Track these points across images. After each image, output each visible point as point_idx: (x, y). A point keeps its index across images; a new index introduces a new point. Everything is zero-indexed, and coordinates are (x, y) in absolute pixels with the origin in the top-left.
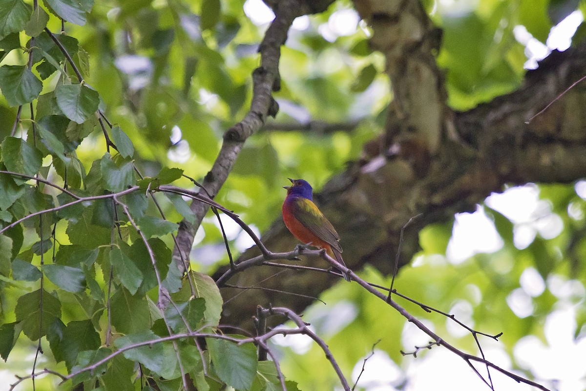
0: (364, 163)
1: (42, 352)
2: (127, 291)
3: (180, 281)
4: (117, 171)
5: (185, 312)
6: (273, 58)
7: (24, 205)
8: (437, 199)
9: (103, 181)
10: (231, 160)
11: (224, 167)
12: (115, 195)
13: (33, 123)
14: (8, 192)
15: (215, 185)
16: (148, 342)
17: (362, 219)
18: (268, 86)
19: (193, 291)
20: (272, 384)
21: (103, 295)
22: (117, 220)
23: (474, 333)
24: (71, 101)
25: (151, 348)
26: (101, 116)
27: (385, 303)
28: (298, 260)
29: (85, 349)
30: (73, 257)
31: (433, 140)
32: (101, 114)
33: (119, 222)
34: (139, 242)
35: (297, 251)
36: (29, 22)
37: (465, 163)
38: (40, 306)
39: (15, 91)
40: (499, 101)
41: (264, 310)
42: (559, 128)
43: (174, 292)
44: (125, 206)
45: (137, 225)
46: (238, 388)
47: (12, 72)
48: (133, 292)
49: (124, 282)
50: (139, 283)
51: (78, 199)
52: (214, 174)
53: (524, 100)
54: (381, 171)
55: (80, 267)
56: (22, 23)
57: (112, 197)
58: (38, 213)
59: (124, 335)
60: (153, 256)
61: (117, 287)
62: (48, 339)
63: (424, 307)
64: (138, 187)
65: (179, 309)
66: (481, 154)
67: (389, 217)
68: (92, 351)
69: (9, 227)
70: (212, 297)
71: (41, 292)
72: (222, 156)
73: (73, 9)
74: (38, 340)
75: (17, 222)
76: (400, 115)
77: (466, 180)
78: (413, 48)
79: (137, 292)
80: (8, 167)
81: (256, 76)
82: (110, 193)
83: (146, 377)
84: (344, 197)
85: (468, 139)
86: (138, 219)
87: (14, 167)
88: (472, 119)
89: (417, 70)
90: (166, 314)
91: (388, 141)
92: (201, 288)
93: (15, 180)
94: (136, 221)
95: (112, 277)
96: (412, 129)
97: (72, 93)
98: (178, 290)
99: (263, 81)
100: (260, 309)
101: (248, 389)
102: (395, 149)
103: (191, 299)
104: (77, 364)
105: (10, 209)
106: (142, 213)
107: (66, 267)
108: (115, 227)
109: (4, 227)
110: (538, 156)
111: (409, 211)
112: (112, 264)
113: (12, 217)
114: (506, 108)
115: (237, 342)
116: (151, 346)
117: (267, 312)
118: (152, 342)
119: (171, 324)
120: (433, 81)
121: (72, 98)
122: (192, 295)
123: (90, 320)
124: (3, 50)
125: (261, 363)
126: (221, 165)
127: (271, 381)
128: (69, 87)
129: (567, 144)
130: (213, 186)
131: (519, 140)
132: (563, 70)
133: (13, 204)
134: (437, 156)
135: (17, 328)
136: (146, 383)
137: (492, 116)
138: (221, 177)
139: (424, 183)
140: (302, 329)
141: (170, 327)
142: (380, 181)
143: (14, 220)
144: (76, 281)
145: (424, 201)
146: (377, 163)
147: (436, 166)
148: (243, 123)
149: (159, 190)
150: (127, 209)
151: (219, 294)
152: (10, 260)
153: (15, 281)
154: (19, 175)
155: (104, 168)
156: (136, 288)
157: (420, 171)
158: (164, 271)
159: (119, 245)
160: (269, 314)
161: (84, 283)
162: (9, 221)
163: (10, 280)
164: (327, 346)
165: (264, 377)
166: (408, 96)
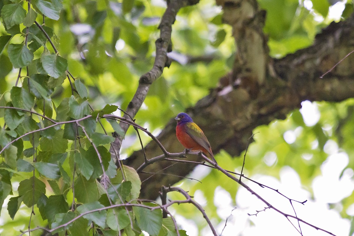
0: (220, 90)
1: (34, 214)
2: (84, 178)
3: (116, 171)
4: (78, 107)
5: (119, 190)
6: (167, 32)
7: (23, 127)
8: (263, 111)
9: (70, 113)
10: (143, 95)
11: (139, 99)
12: (77, 121)
13: (28, 78)
14: (15, 120)
15: (134, 110)
16: (98, 210)
17: (219, 123)
18: (165, 50)
19: (124, 177)
20: (171, 232)
21: (69, 180)
22: (78, 135)
23: (290, 200)
24: (51, 65)
25: (99, 213)
26: (68, 73)
27: (238, 183)
28: (185, 157)
29: (59, 212)
30: (52, 158)
31: (261, 76)
32: (68, 72)
33: (79, 136)
34: (92, 148)
35: (185, 152)
36: (25, 18)
37: (280, 90)
38: (33, 187)
39: (18, 59)
40: (300, 52)
41: (165, 188)
42: (336, 69)
43: (112, 177)
44: (83, 128)
45: (90, 138)
46: (151, 235)
47: (15, 48)
48: (88, 178)
49: (83, 173)
50: (91, 172)
51: (55, 123)
52: (134, 103)
53: (315, 52)
54: (230, 94)
55: (56, 164)
56: (22, 19)
57: (75, 122)
58: (32, 132)
59: (83, 204)
60: (100, 158)
61: (78, 175)
62: (38, 206)
63: (260, 185)
64: (91, 116)
65: (115, 188)
66: (289, 84)
67: (235, 122)
68: (63, 214)
69: (15, 140)
70: (135, 181)
71: (33, 179)
72: (138, 93)
73: (51, 10)
74: (32, 207)
75: (20, 138)
76: (241, 62)
77: (280, 100)
78: (248, 22)
79: (91, 178)
80: (14, 104)
81: (157, 44)
82: (74, 120)
83: (96, 228)
84: (208, 110)
85: (282, 75)
86: (91, 135)
87: (17, 105)
88: (284, 63)
89: (251, 35)
90: (108, 191)
91: (234, 77)
92: (128, 175)
93: (19, 113)
94: (89, 136)
95: (75, 170)
96: (248, 70)
97: (51, 60)
98: (115, 177)
99: (162, 47)
100: (163, 188)
101: (157, 235)
102: (238, 82)
103: (122, 182)
104: (55, 221)
105: (16, 130)
106: (93, 131)
107: (49, 164)
108: (77, 140)
109: (12, 141)
110: (323, 86)
111: (247, 119)
112: (75, 161)
113: (17, 134)
114: (304, 57)
115: (151, 209)
116: (100, 212)
117: (168, 189)
118: (100, 209)
119: (111, 197)
120: (261, 41)
121: (51, 63)
122: (123, 179)
123: (62, 195)
124: (10, 35)
125: (164, 219)
126: (137, 98)
127: (170, 230)
128: (49, 57)
129: (340, 78)
130: (133, 110)
131: (312, 76)
132: (338, 34)
133: (18, 126)
134: (263, 86)
135: (19, 200)
136: (96, 232)
137: (296, 61)
138: (138, 105)
139: (256, 101)
140: (188, 200)
141: (110, 199)
142: (229, 100)
143: (18, 136)
144: (55, 172)
145: (256, 113)
146: (228, 90)
147: (262, 91)
148: (150, 72)
149: (103, 118)
150: (85, 129)
151: (139, 179)
152: (16, 160)
153: (18, 172)
154: (20, 110)
155: (71, 105)
156: (90, 176)
157: (253, 94)
158: (106, 165)
159: (79, 150)
160: (169, 190)
161: (59, 173)
162: (15, 136)
163: (15, 172)
164: (204, 211)
165: (166, 228)
166: (246, 51)
